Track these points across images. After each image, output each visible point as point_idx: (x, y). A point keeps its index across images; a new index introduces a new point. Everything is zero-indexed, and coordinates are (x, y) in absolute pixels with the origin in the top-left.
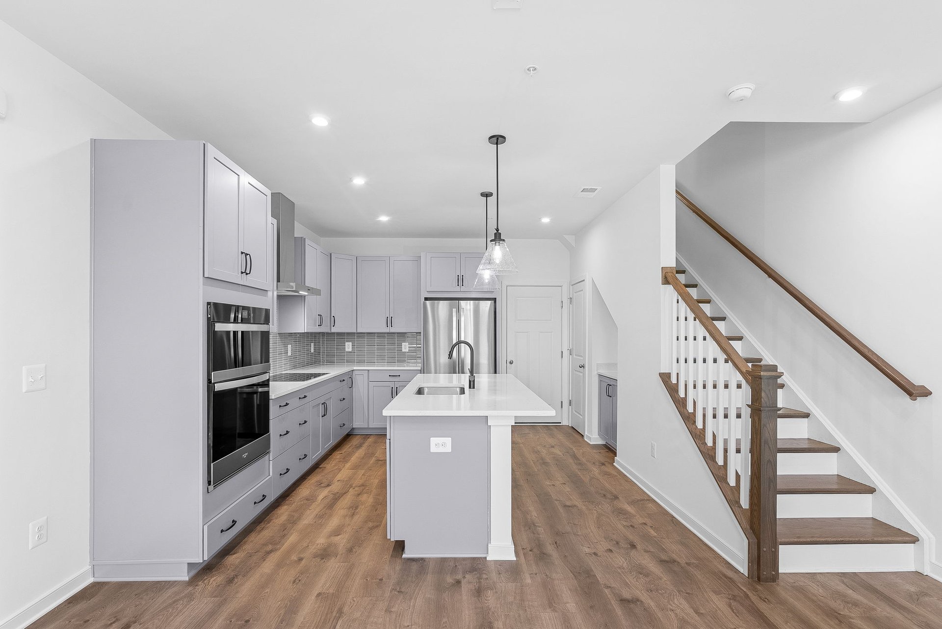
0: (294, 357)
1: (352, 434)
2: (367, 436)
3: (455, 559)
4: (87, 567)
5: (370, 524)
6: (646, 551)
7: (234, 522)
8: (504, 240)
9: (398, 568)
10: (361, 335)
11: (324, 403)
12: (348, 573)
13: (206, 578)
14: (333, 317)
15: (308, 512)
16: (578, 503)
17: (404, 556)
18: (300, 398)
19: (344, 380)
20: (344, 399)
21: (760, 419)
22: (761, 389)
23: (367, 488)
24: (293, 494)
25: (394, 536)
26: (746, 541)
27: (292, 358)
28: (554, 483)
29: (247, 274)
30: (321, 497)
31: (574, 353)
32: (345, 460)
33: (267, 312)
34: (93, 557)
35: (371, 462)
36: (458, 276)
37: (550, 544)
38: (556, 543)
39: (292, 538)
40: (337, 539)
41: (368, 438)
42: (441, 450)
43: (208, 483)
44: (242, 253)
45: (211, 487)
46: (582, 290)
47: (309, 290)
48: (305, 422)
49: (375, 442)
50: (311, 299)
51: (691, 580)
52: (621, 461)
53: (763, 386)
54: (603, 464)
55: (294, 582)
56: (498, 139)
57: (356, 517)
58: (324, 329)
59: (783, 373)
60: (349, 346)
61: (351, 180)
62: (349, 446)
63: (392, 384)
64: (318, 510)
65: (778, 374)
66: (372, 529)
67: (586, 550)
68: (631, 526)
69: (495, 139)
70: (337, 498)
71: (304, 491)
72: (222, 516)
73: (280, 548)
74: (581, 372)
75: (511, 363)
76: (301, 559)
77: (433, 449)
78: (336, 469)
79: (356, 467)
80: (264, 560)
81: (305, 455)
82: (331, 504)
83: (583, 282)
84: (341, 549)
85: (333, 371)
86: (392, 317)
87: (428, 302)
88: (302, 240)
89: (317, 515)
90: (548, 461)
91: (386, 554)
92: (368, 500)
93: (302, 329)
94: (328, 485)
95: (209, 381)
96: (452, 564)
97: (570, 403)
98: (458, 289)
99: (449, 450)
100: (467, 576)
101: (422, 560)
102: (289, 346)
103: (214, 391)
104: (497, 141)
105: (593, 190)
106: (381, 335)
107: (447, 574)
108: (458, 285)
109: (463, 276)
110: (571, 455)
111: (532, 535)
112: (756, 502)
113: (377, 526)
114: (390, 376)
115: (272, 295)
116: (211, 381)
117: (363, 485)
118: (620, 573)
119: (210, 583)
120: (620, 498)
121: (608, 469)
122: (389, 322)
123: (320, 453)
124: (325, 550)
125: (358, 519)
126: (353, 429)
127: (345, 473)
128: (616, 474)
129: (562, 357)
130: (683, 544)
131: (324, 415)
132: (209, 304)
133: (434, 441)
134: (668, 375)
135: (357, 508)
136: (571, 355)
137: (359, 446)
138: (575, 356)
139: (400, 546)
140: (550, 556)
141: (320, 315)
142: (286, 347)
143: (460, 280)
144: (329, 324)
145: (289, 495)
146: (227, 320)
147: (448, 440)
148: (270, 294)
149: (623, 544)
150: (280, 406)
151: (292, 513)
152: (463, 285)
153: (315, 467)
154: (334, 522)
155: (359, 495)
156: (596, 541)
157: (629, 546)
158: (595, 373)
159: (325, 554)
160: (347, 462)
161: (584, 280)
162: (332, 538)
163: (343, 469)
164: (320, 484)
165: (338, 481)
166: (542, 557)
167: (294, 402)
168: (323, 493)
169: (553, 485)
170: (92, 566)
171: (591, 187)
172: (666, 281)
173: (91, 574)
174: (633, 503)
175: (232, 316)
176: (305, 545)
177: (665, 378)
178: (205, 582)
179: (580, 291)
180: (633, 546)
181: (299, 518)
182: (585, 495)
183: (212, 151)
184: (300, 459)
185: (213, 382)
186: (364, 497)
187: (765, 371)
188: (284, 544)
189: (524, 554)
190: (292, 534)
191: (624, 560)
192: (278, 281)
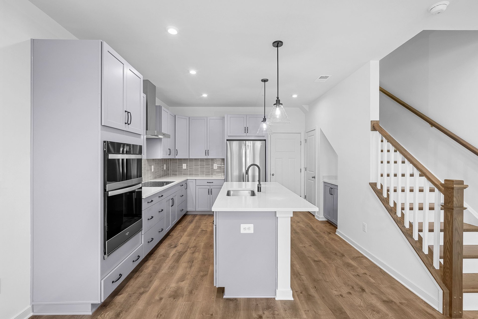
0: (155, 172)
1: (187, 215)
2: (195, 216)
3: (256, 299)
4: (29, 306)
5: (202, 273)
6: (373, 294)
7: (121, 275)
8: (282, 104)
9: (221, 306)
10: (191, 160)
11: (172, 198)
12: (191, 309)
13: (103, 312)
14: (177, 150)
15: (164, 265)
16: (322, 258)
17: (224, 297)
18: (159, 197)
19: (183, 185)
20: (183, 195)
21: (452, 215)
22: (453, 196)
23: (198, 249)
24: (155, 252)
25: (218, 284)
26: (441, 292)
27: (154, 173)
28: (304, 246)
29: (128, 124)
30: (171, 255)
31: (308, 169)
32: (184, 230)
33: (141, 147)
34: (32, 300)
35: (199, 232)
36: (245, 127)
37: (312, 288)
38: (315, 287)
39: (156, 283)
40: (182, 284)
41: (196, 217)
42: (247, 232)
43: (104, 253)
44: (126, 111)
45: (106, 256)
46: (314, 135)
47: (164, 135)
48: (162, 210)
49: (200, 219)
50: (164, 140)
51: (407, 316)
52: (340, 232)
53: (455, 194)
54: (330, 233)
55: (157, 316)
56: (278, 43)
57: (193, 268)
58: (171, 157)
59: (468, 185)
60: (184, 166)
61: (188, 72)
62: (186, 221)
63: (208, 187)
64: (170, 263)
65: (465, 186)
66: (202, 276)
67: (335, 293)
68: (358, 275)
69: (276, 44)
70: (181, 255)
71: (162, 251)
72: (113, 272)
73: (148, 290)
74: (313, 180)
75: (273, 175)
76: (161, 299)
77: (242, 231)
78: (179, 236)
79: (190, 235)
80: (139, 299)
81: (162, 229)
82: (178, 260)
83: (314, 131)
84: (185, 292)
85: (177, 180)
86: (208, 150)
87: (228, 142)
88: (160, 107)
89: (170, 267)
90: (298, 231)
91: (213, 295)
92: (199, 256)
93: (159, 157)
94: (175, 247)
95: (105, 190)
96: (254, 303)
97: (305, 197)
98: (245, 134)
99: (252, 232)
100: (265, 312)
101: (236, 299)
102: (153, 166)
103: (108, 197)
104: (278, 45)
105: (326, 77)
106: (202, 160)
107: (252, 311)
108: (245, 133)
109: (248, 127)
110: (310, 228)
111: (299, 281)
112: (448, 267)
113: (206, 275)
114: (207, 182)
115: (143, 138)
116: (106, 190)
117: (195, 247)
118: (360, 311)
119: (105, 317)
120: (346, 256)
121: (332, 236)
122: (207, 153)
123: (170, 227)
124: (176, 292)
125: (195, 269)
126: (187, 211)
127: (184, 239)
128: (338, 239)
129: (301, 172)
130: (393, 288)
131: (172, 205)
132: (104, 142)
133: (243, 226)
134: (375, 184)
135: (193, 262)
136: (306, 171)
137: (191, 222)
138: (308, 172)
139: (221, 290)
140: (314, 297)
141: (169, 149)
142: (151, 166)
143: (246, 130)
144: (174, 155)
145: (153, 253)
146: (118, 152)
147: (252, 226)
148: (142, 137)
149: (356, 288)
150: (148, 202)
151: (155, 265)
152: (248, 133)
153: (168, 235)
154: (180, 272)
155: (193, 253)
156: (339, 286)
157: (361, 290)
158: (322, 181)
159: (176, 295)
160: (185, 231)
161: (315, 130)
162: (179, 283)
163: (183, 236)
164: (170, 245)
165: (181, 244)
166: (309, 298)
167: (156, 199)
168: (173, 252)
169: (304, 247)
170: (32, 305)
171: (325, 76)
172: (374, 128)
173: (31, 311)
174: (354, 259)
175: (121, 149)
176: (163, 288)
177: (373, 185)
178: (102, 316)
179: (312, 136)
180: (363, 290)
181: (159, 269)
182: (324, 253)
183: (106, 46)
184: (159, 232)
185: (107, 191)
186: (196, 255)
187: (456, 184)
188: (150, 288)
189: (298, 295)
190: (155, 280)
191: (360, 300)
192: (147, 129)
